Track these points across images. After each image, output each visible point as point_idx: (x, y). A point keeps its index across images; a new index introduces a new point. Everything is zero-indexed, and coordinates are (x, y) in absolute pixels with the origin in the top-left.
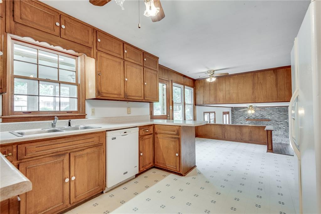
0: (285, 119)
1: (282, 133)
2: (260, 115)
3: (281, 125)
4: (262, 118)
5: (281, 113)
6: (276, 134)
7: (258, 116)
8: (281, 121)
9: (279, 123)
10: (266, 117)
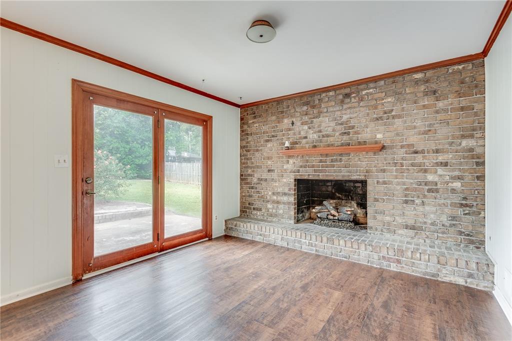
0: (463, 137)
1: (444, 219)
2: (339, 127)
3: (440, 171)
4: (345, 138)
5: (440, 104)
6: (411, 222)
7: (329, 131)
8: (437, 151)
9: (429, 160)
10: (366, 136)
